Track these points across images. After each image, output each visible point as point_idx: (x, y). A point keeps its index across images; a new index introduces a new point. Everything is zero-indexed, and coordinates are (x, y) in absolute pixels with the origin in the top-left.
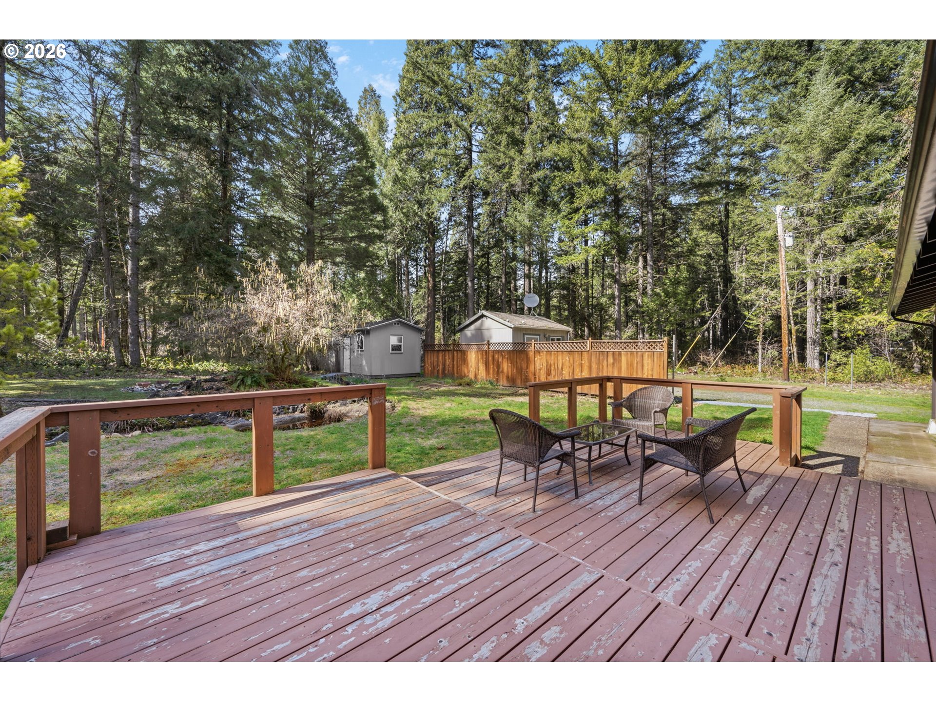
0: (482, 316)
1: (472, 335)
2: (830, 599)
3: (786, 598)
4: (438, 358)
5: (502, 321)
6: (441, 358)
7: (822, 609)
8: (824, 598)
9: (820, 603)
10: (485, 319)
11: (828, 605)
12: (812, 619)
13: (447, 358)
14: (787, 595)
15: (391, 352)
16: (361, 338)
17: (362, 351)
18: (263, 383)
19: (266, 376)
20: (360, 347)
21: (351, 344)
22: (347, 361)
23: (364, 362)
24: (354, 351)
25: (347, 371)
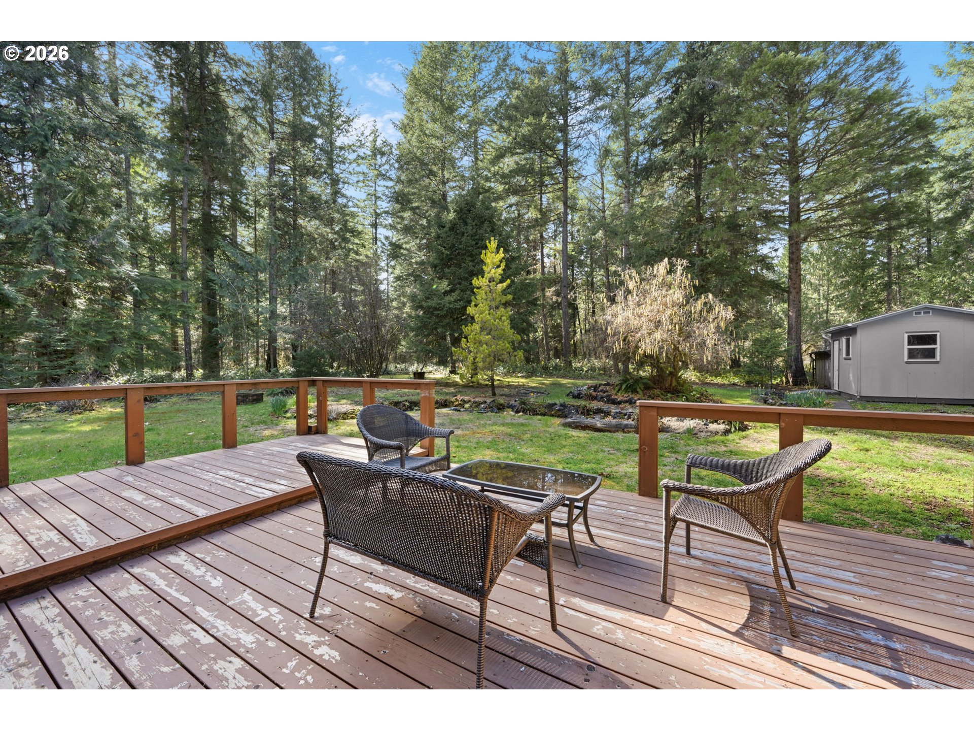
2: (69, 670)
3: (110, 630)
7: (67, 652)
8: (76, 663)
9: (74, 655)
11: (64, 661)
12: (66, 635)
14: (112, 633)
15: (906, 359)
16: (848, 341)
17: (850, 359)
18: (639, 390)
19: (644, 384)
20: (848, 353)
21: (839, 350)
22: (836, 373)
23: (851, 375)
24: (842, 360)
25: (836, 388)
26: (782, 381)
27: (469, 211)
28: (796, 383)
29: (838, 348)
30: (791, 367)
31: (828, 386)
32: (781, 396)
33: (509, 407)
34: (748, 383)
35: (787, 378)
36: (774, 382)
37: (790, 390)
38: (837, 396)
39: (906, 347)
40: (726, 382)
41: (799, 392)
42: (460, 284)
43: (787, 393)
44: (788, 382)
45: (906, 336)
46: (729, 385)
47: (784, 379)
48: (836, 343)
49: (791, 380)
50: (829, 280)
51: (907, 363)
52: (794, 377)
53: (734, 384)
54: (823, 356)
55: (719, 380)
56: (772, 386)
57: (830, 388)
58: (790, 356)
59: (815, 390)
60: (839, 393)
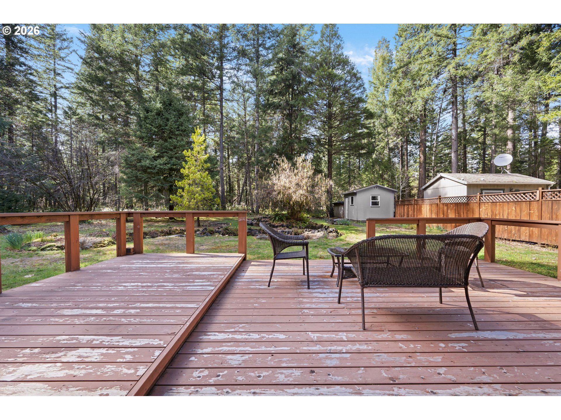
0: (441, 178)
1: (432, 193)
4: (404, 210)
5: (457, 180)
6: (406, 210)
10: (443, 179)
13: (410, 210)
15: (371, 206)
16: (353, 198)
17: (353, 206)
19: (286, 217)
20: (352, 203)
21: (348, 202)
22: (347, 212)
23: (354, 212)
24: (350, 206)
25: (347, 217)
26: (325, 215)
27: (170, 105)
33: (216, 232)
36: (322, 216)
39: (371, 201)
42: (166, 152)
44: (328, 216)
45: (371, 197)
48: (347, 199)
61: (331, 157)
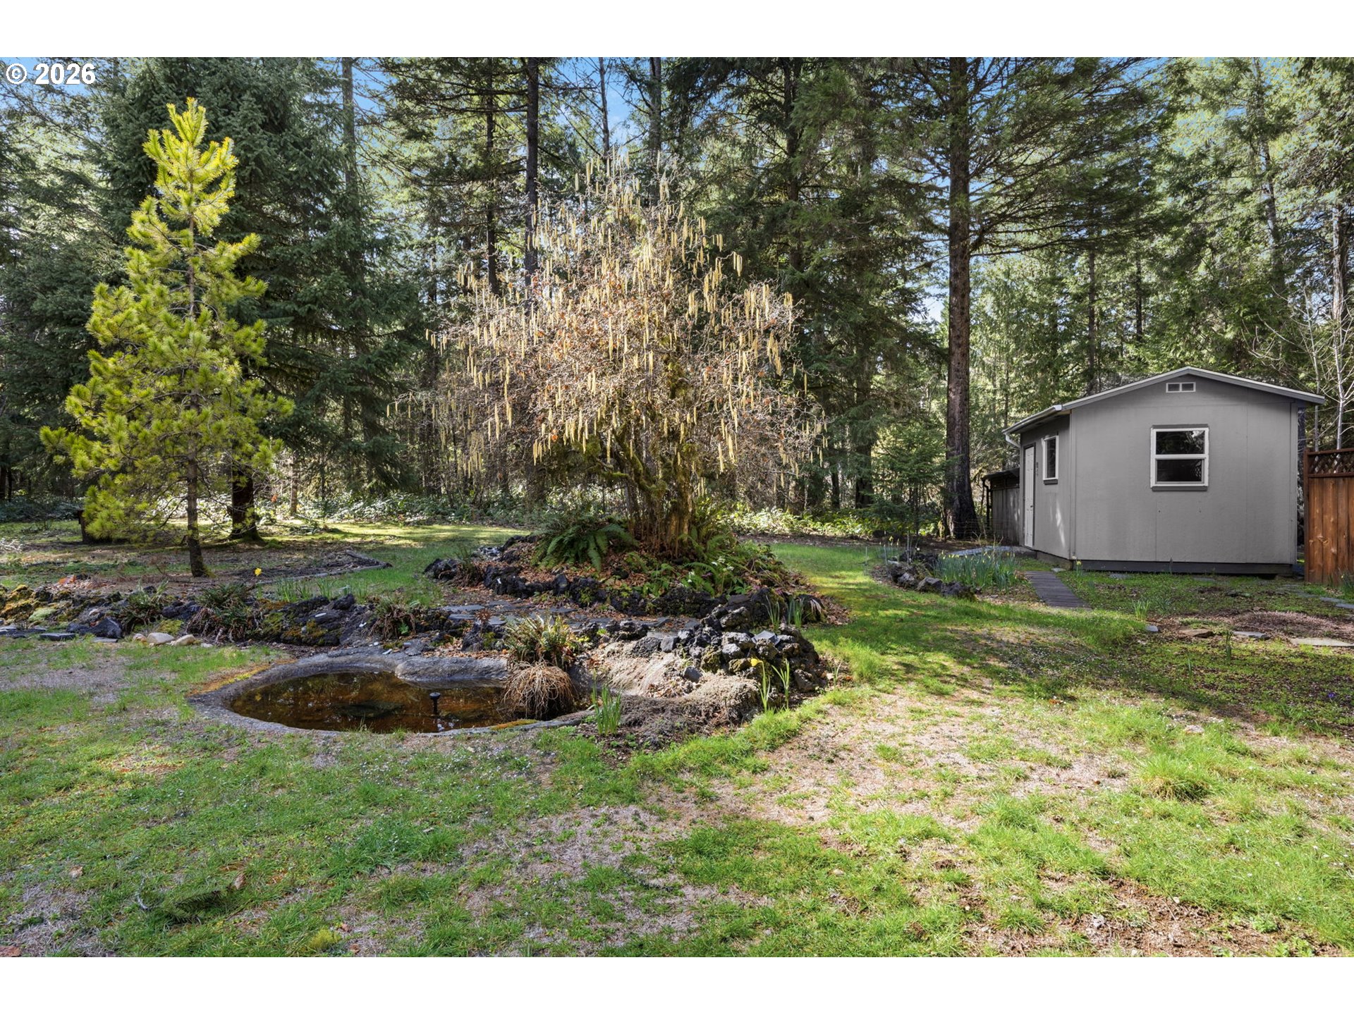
15: (1153, 483)
16: (1052, 445)
17: (1055, 483)
18: (593, 553)
20: (1051, 471)
21: (1036, 465)
22: (1029, 514)
23: (1059, 516)
24: (1040, 484)
25: (1029, 543)
26: (936, 530)
28: (960, 534)
29: (1032, 462)
30: (952, 502)
31: (1012, 539)
32: (931, 563)
34: (878, 534)
35: (945, 524)
36: (923, 532)
37: (950, 549)
38: (1032, 561)
39: (1154, 457)
40: (839, 533)
41: (966, 553)
43: (942, 555)
44: (947, 531)
45: (1154, 433)
46: (843, 539)
47: (940, 525)
48: (1030, 452)
49: (952, 528)
50: (1009, 359)
51: (1155, 489)
52: (957, 521)
53: (854, 537)
54: (1006, 482)
55: (829, 530)
56: (918, 541)
57: (1017, 543)
58: (949, 478)
59: (995, 547)
60: (1035, 554)
61: (966, 268)
